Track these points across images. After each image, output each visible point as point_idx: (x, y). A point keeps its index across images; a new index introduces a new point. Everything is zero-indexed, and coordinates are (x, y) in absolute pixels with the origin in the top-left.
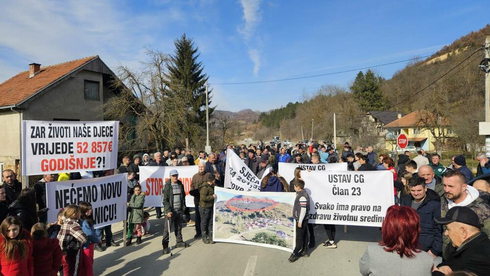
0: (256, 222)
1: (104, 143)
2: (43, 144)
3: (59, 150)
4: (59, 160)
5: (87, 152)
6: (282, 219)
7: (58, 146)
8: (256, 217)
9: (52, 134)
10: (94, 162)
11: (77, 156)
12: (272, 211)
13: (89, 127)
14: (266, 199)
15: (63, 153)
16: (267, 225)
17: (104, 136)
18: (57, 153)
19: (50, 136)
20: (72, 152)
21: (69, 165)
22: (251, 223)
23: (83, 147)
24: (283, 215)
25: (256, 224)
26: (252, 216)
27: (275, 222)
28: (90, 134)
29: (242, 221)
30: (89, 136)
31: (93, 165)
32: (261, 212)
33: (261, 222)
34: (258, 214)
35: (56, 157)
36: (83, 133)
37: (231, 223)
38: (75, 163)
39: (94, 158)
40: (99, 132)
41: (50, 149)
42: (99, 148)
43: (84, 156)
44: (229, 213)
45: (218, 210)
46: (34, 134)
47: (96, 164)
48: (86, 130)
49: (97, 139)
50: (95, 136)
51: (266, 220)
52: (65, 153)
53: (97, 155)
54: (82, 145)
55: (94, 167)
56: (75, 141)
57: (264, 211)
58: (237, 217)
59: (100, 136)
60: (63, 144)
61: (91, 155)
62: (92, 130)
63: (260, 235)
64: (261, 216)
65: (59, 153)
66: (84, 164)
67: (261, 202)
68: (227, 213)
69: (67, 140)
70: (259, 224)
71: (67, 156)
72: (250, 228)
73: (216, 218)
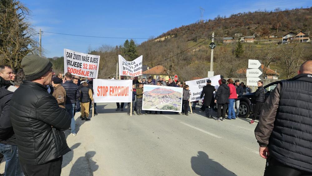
0: (165, 100)
1: (94, 65)
2: (70, 61)
3: (76, 65)
4: (75, 69)
5: (87, 69)
6: (176, 99)
7: (76, 63)
8: (165, 98)
9: (74, 58)
10: (89, 74)
11: (82, 69)
12: (172, 95)
13: (89, 57)
14: (170, 89)
15: (77, 67)
16: (169, 102)
17: (94, 62)
18: (75, 66)
19: (74, 59)
20: (81, 68)
21: (78, 72)
22: (162, 100)
23: (86, 66)
24: (177, 97)
25: (164, 101)
26: (163, 97)
27: (173, 100)
28: (88, 60)
29: (158, 100)
30: (88, 61)
31: (88, 75)
32: (167, 96)
33: (167, 100)
34: (166, 96)
35: (73, 67)
36: (86, 60)
37: (152, 102)
38: (81, 72)
39: (89, 72)
40: (92, 60)
41: (72, 64)
42: (92, 68)
43: (85, 70)
44: (151, 97)
45: (145, 96)
46: (68, 56)
47: (89, 75)
48: (87, 59)
49: (91, 63)
50: (91, 62)
51: (169, 99)
52: (78, 67)
53: (90, 70)
54: (85, 65)
55: (88, 76)
56: (83, 62)
57: (169, 95)
58: (155, 98)
59: (93, 62)
60: (78, 63)
61: (88, 70)
62: (90, 59)
63: (165, 106)
64: (167, 97)
65: (76, 66)
66: (84, 74)
67: (168, 91)
68: (149, 97)
69: (80, 62)
70: (166, 101)
71: (79, 69)
72: (161, 103)
73: (144, 99)
